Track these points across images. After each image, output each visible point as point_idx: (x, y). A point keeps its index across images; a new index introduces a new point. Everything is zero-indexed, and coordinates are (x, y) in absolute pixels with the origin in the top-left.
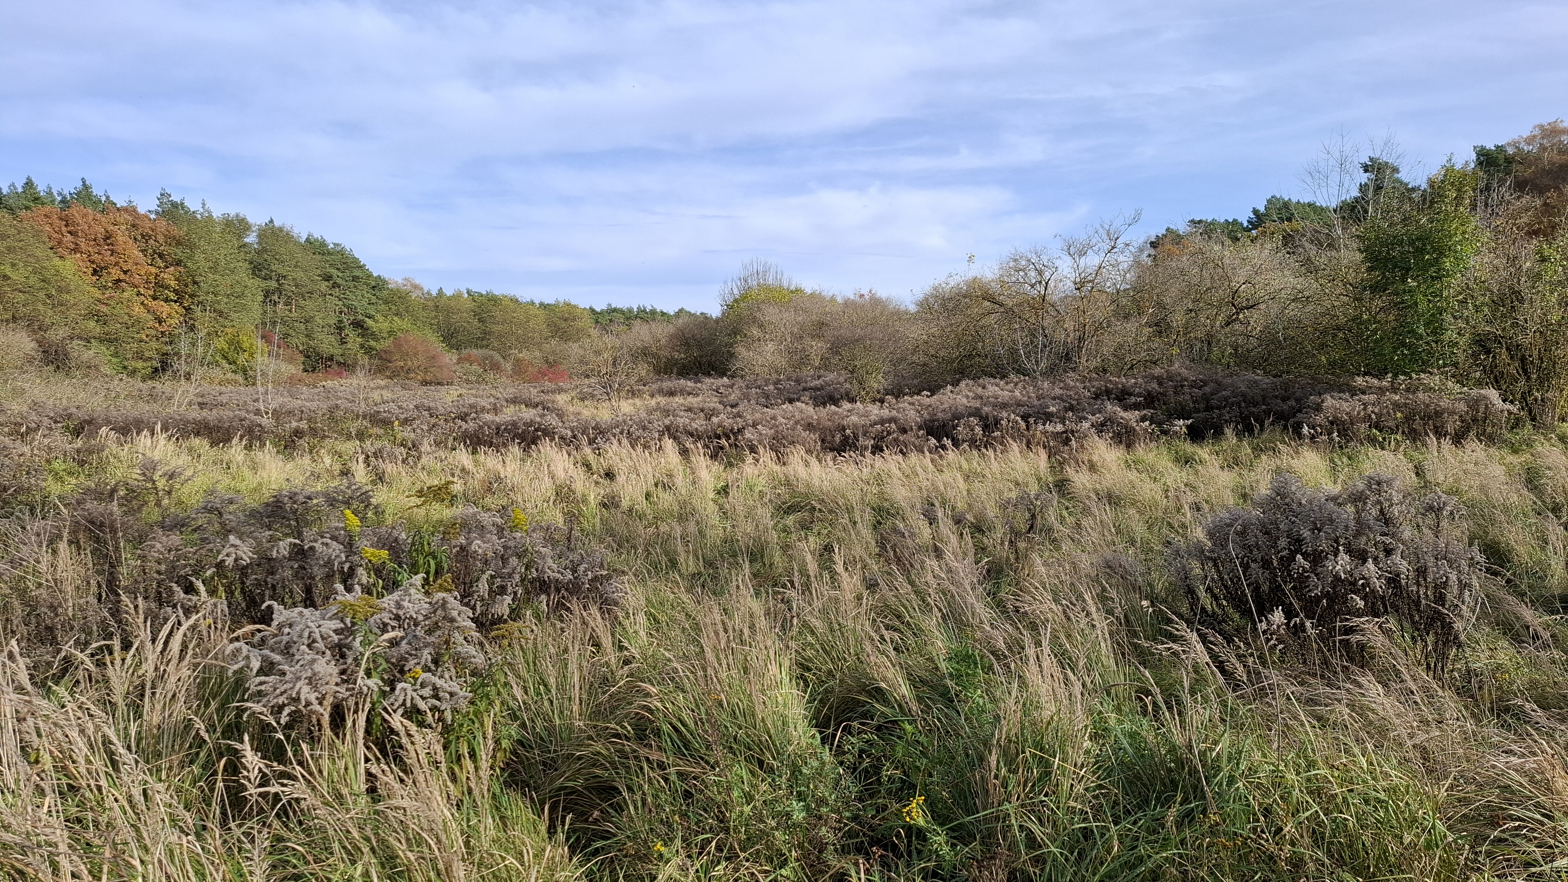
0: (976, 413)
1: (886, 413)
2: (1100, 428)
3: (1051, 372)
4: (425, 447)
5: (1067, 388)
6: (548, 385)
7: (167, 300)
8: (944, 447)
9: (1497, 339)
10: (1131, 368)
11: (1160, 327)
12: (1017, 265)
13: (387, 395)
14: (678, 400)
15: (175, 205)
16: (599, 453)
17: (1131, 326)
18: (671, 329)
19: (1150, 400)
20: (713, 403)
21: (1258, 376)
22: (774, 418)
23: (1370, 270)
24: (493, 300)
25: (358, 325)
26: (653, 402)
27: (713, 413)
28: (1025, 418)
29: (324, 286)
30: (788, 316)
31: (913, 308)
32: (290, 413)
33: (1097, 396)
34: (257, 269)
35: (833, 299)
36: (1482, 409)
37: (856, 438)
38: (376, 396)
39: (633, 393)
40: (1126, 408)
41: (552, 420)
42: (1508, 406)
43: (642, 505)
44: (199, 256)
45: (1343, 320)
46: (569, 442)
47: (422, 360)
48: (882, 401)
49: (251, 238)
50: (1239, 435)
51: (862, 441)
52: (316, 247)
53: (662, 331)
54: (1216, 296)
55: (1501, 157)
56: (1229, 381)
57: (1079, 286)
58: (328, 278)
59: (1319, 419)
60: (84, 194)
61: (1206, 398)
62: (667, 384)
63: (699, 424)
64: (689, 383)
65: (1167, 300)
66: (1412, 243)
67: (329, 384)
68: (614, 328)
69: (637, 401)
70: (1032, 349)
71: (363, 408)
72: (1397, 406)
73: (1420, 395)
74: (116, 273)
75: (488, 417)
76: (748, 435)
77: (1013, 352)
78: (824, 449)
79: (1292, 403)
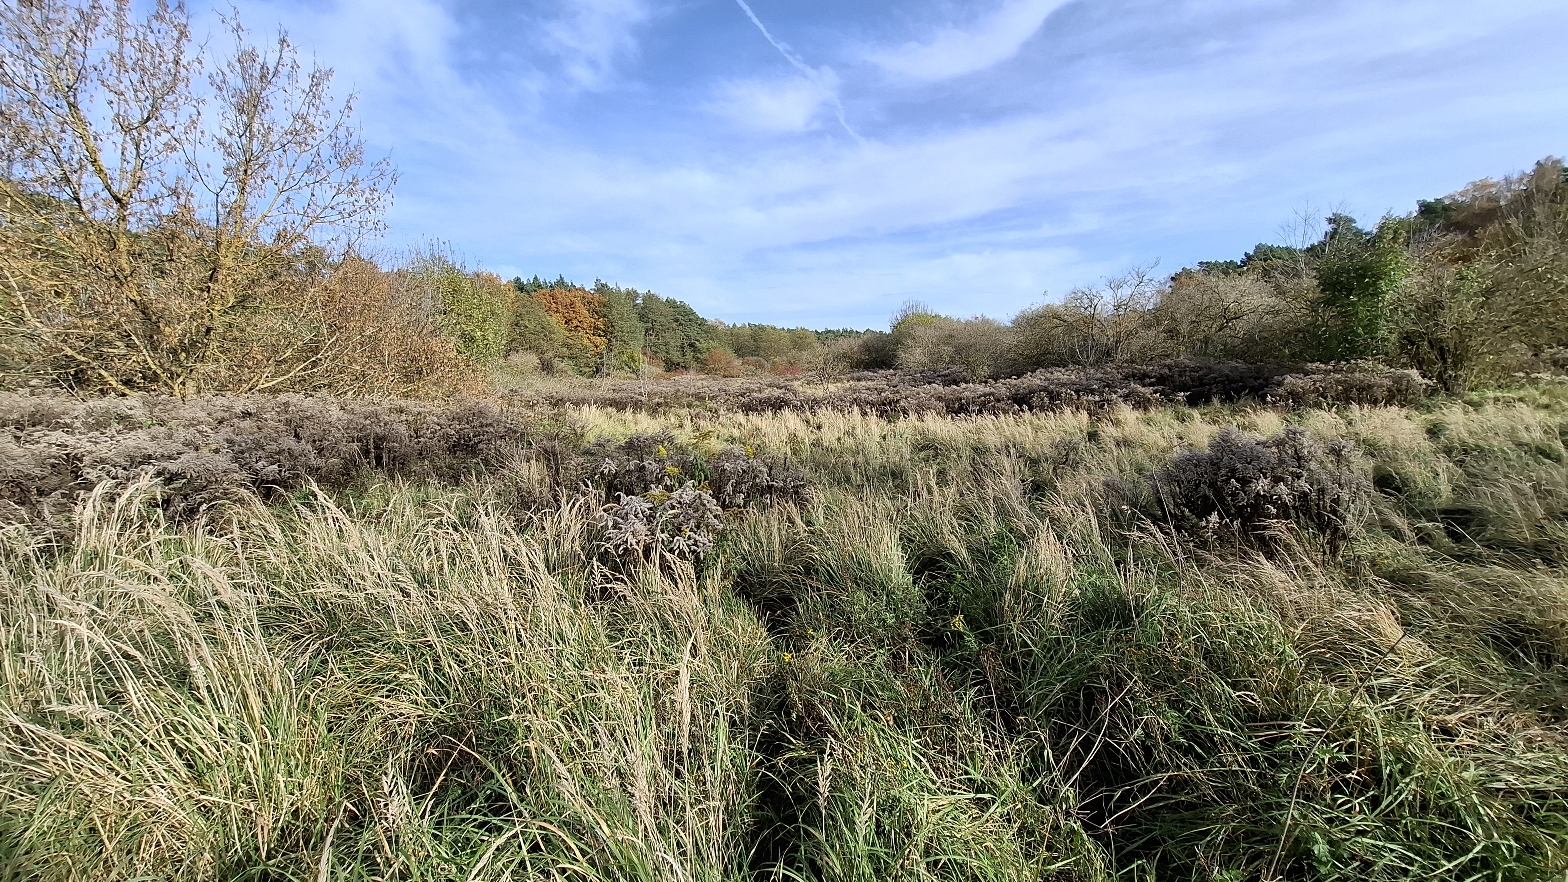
0: (1045, 389)
1: (988, 390)
2: (1126, 398)
3: (1097, 363)
4: (721, 412)
5: (1105, 373)
6: (789, 376)
7: (600, 336)
8: (1023, 411)
9: (1421, 335)
10: (1151, 359)
11: (1172, 333)
12: (1076, 295)
13: (705, 383)
14: (863, 383)
15: (603, 285)
16: (814, 414)
17: (1152, 333)
18: (860, 342)
19: (1161, 380)
20: (883, 384)
21: (1240, 365)
22: (918, 393)
23: (1323, 291)
24: (762, 328)
25: (691, 345)
26: (848, 385)
27: (883, 390)
28: (1077, 392)
29: (675, 325)
30: (931, 332)
31: (1009, 324)
32: (656, 394)
33: (1126, 378)
34: (642, 317)
35: (958, 321)
36: (1405, 383)
37: (968, 404)
38: (699, 384)
39: (837, 380)
40: (1144, 386)
41: (790, 396)
42: (1426, 381)
43: (835, 444)
44: (614, 312)
45: (1302, 324)
46: (798, 409)
47: (723, 364)
48: (986, 382)
49: (639, 301)
50: (1223, 402)
51: (971, 408)
52: (671, 304)
53: (855, 343)
54: (1213, 312)
55: (1440, 206)
56: (1217, 367)
57: (1117, 307)
58: (676, 320)
59: (1280, 391)
60: (561, 283)
61: (1200, 379)
62: (856, 375)
63: (874, 397)
64: (871, 374)
65: (1178, 316)
66: (1356, 271)
67: (677, 378)
68: (828, 342)
69: (839, 384)
70: (1084, 349)
71: (692, 391)
72: (1338, 382)
73: (1357, 375)
74: (575, 323)
75: (755, 395)
76: (902, 403)
77: (1072, 350)
78: (948, 412)
79: (1261, 381)
